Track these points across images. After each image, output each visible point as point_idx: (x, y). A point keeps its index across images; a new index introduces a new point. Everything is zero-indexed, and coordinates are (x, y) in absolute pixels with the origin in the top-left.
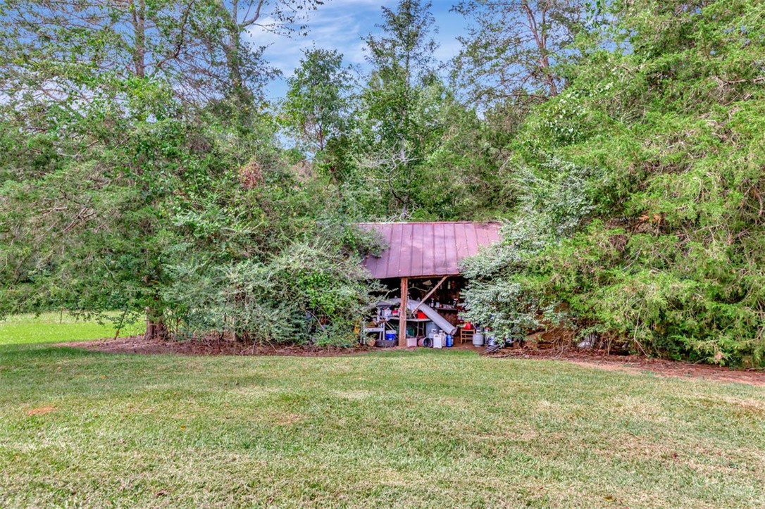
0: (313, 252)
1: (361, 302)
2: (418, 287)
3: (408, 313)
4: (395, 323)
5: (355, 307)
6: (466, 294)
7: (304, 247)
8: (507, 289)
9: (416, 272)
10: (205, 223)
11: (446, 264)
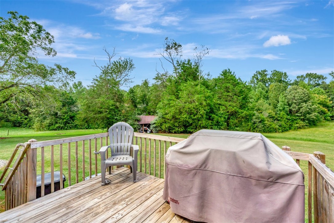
0: (131, 121)
1: (138, 127)
2: (145, 125)
3: (144, 129)
4: (142, 130)
5: (137, 128)
6: (150, 126)
7: (130, 121)
8: (154, 125)
9: (145, 123)
10: (118, 118)
11: (149, 122)
